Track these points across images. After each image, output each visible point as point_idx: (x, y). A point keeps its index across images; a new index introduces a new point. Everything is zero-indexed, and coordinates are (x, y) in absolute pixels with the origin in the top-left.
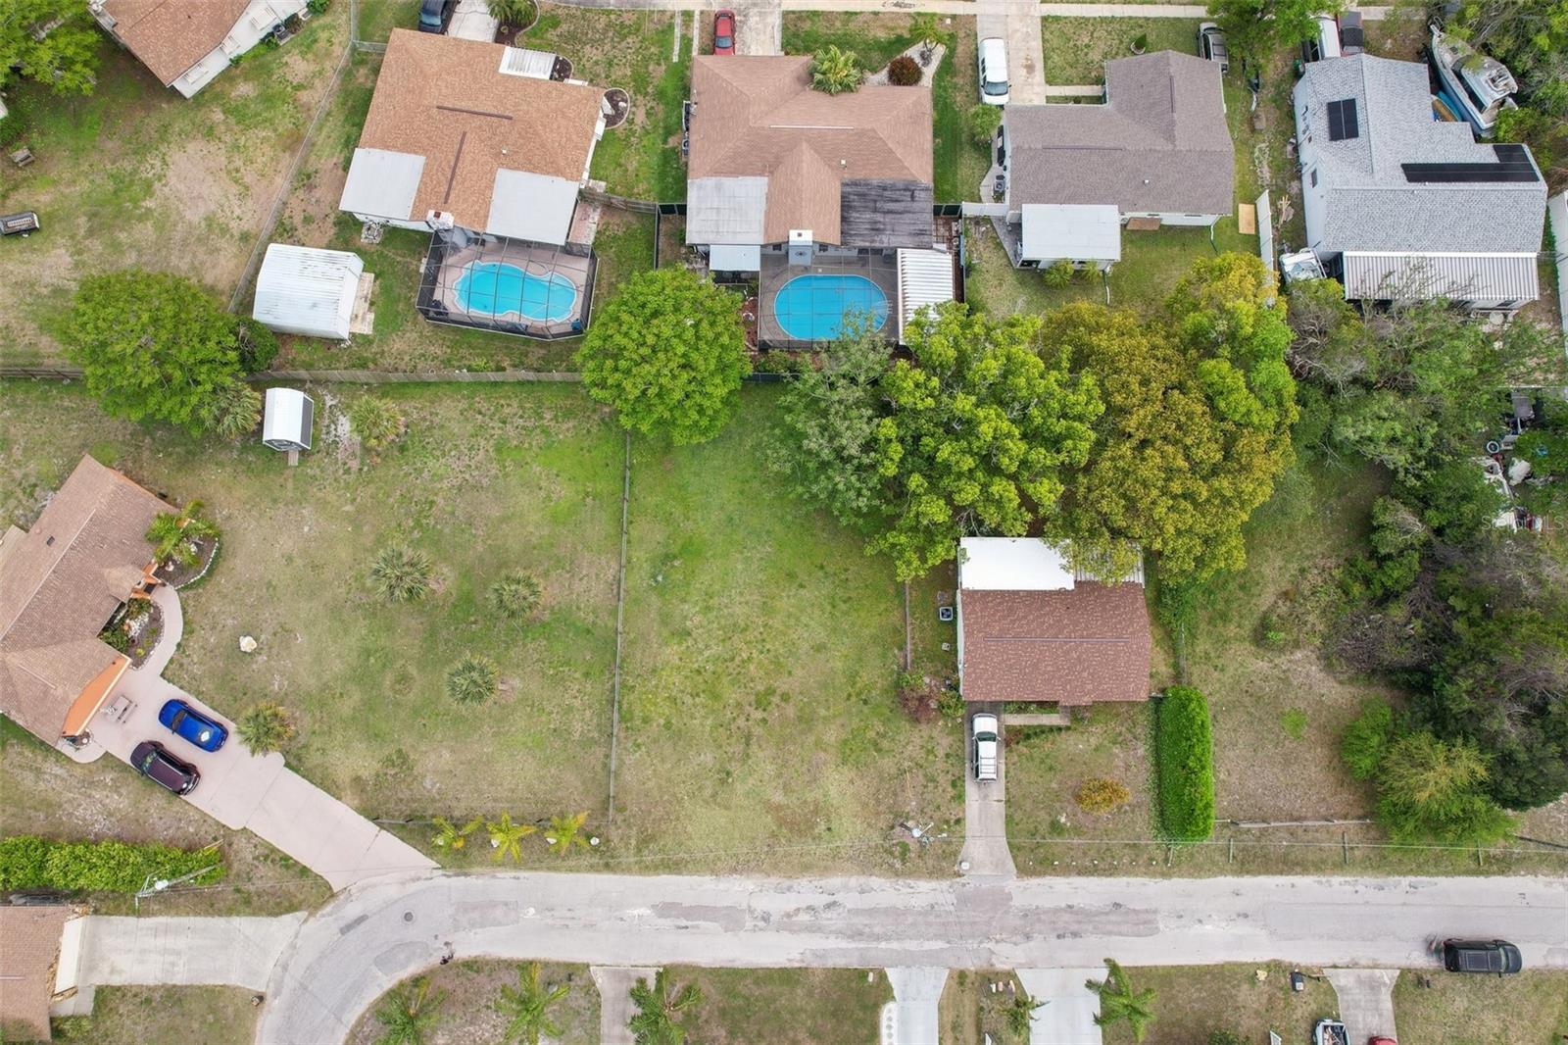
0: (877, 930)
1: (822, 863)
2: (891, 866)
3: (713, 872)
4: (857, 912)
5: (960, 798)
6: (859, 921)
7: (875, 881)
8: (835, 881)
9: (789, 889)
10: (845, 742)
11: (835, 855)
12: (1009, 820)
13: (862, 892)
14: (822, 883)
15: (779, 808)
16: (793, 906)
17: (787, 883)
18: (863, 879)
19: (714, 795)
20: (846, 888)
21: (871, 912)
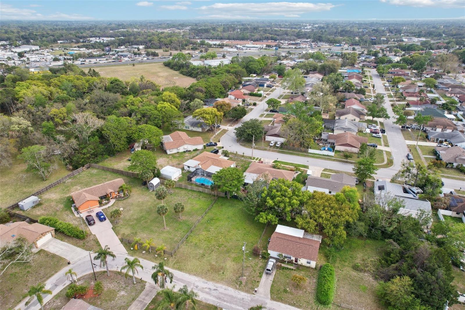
0: (225, 299)
1: (218, 280)
2: (236, 286)
3: (189, 274)
4: (222, 293)
5: (261, 277)
6: (221, 296)
7: (230, 288)
8: (219, 285)
9: (206, 283)
10: (235, 258)
11: (222, 279)
12: (272, 286)
13: (225, 289)
14: (216, 284)
15: (213, 265)
16: (206, 287)
17: (206, 281)
18: (227, 287)
20: (221, 288)
21: (225, 295)
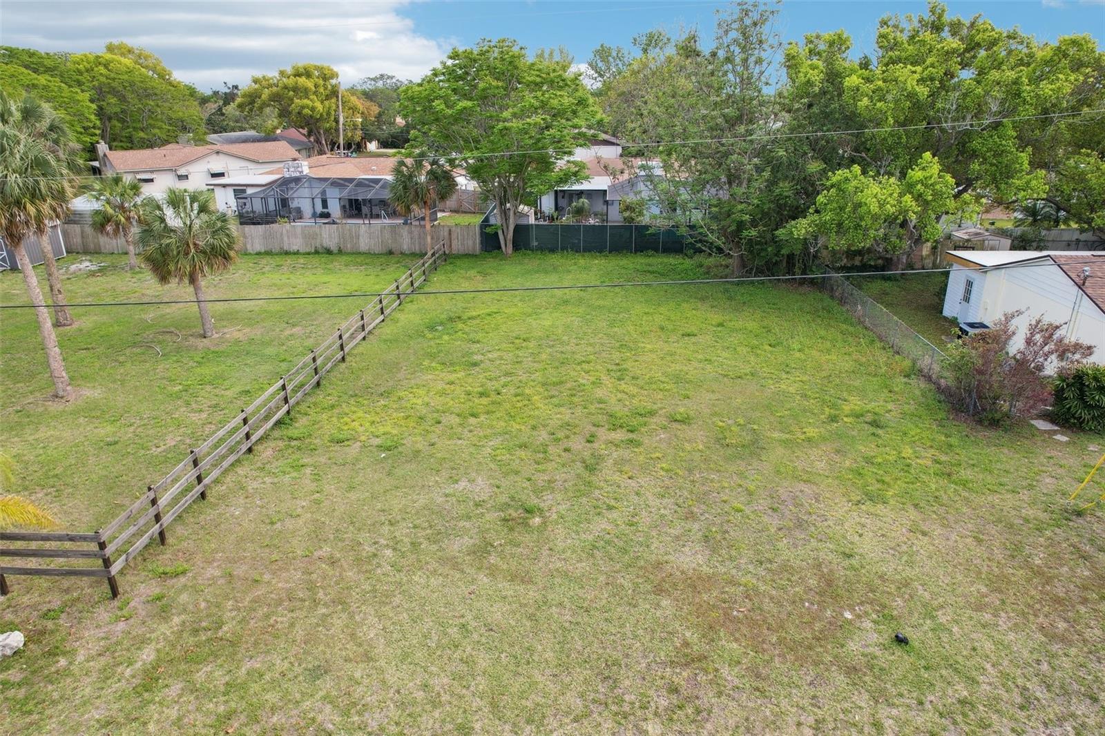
15: (696, 583)
19: (482, 550)
